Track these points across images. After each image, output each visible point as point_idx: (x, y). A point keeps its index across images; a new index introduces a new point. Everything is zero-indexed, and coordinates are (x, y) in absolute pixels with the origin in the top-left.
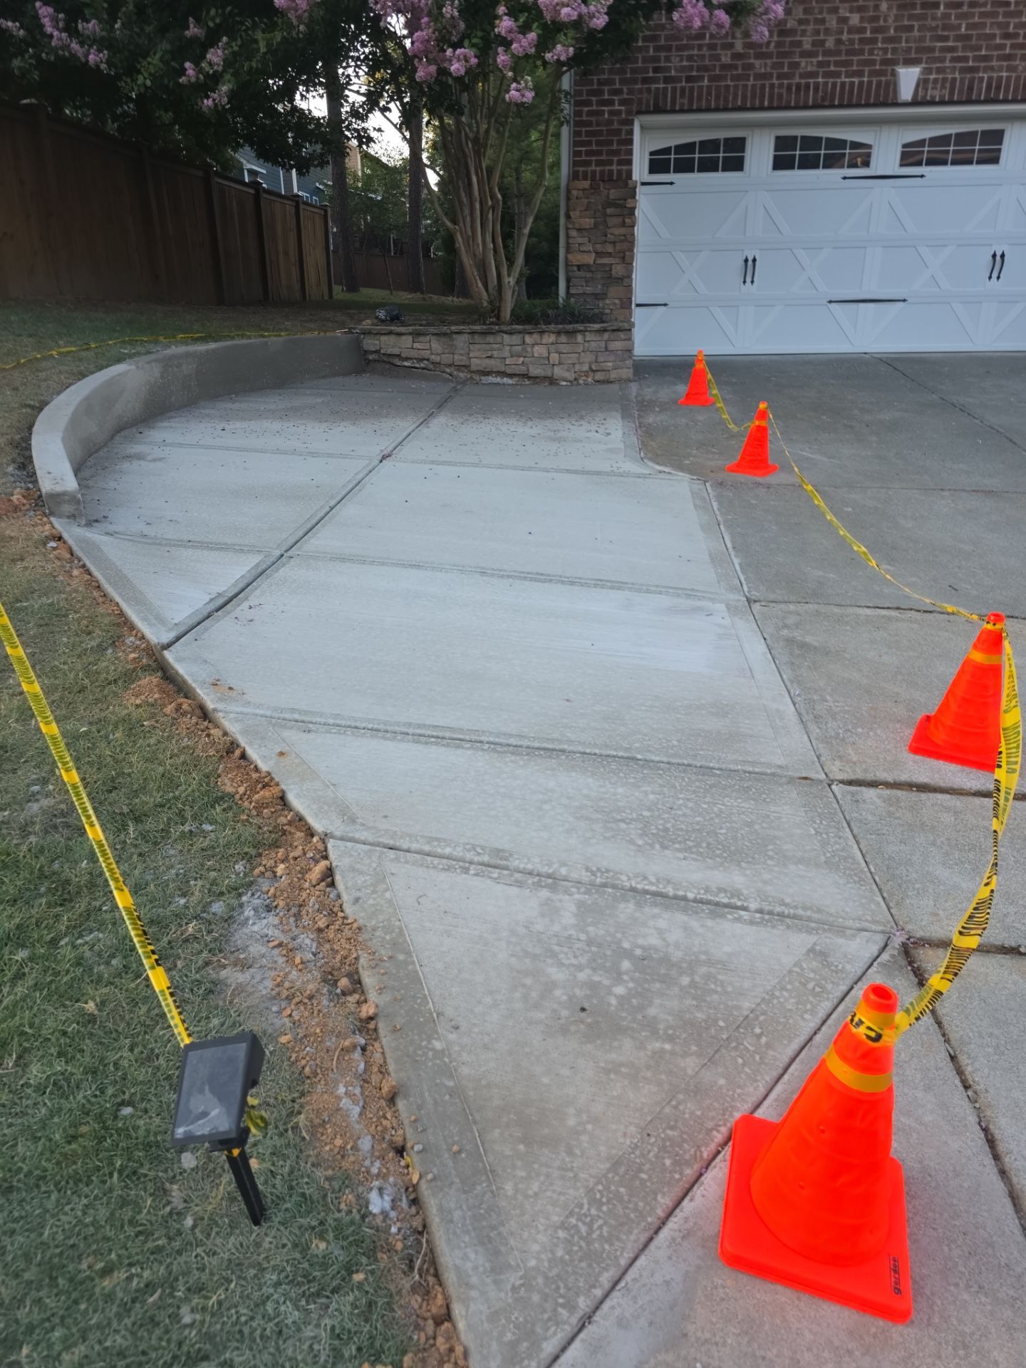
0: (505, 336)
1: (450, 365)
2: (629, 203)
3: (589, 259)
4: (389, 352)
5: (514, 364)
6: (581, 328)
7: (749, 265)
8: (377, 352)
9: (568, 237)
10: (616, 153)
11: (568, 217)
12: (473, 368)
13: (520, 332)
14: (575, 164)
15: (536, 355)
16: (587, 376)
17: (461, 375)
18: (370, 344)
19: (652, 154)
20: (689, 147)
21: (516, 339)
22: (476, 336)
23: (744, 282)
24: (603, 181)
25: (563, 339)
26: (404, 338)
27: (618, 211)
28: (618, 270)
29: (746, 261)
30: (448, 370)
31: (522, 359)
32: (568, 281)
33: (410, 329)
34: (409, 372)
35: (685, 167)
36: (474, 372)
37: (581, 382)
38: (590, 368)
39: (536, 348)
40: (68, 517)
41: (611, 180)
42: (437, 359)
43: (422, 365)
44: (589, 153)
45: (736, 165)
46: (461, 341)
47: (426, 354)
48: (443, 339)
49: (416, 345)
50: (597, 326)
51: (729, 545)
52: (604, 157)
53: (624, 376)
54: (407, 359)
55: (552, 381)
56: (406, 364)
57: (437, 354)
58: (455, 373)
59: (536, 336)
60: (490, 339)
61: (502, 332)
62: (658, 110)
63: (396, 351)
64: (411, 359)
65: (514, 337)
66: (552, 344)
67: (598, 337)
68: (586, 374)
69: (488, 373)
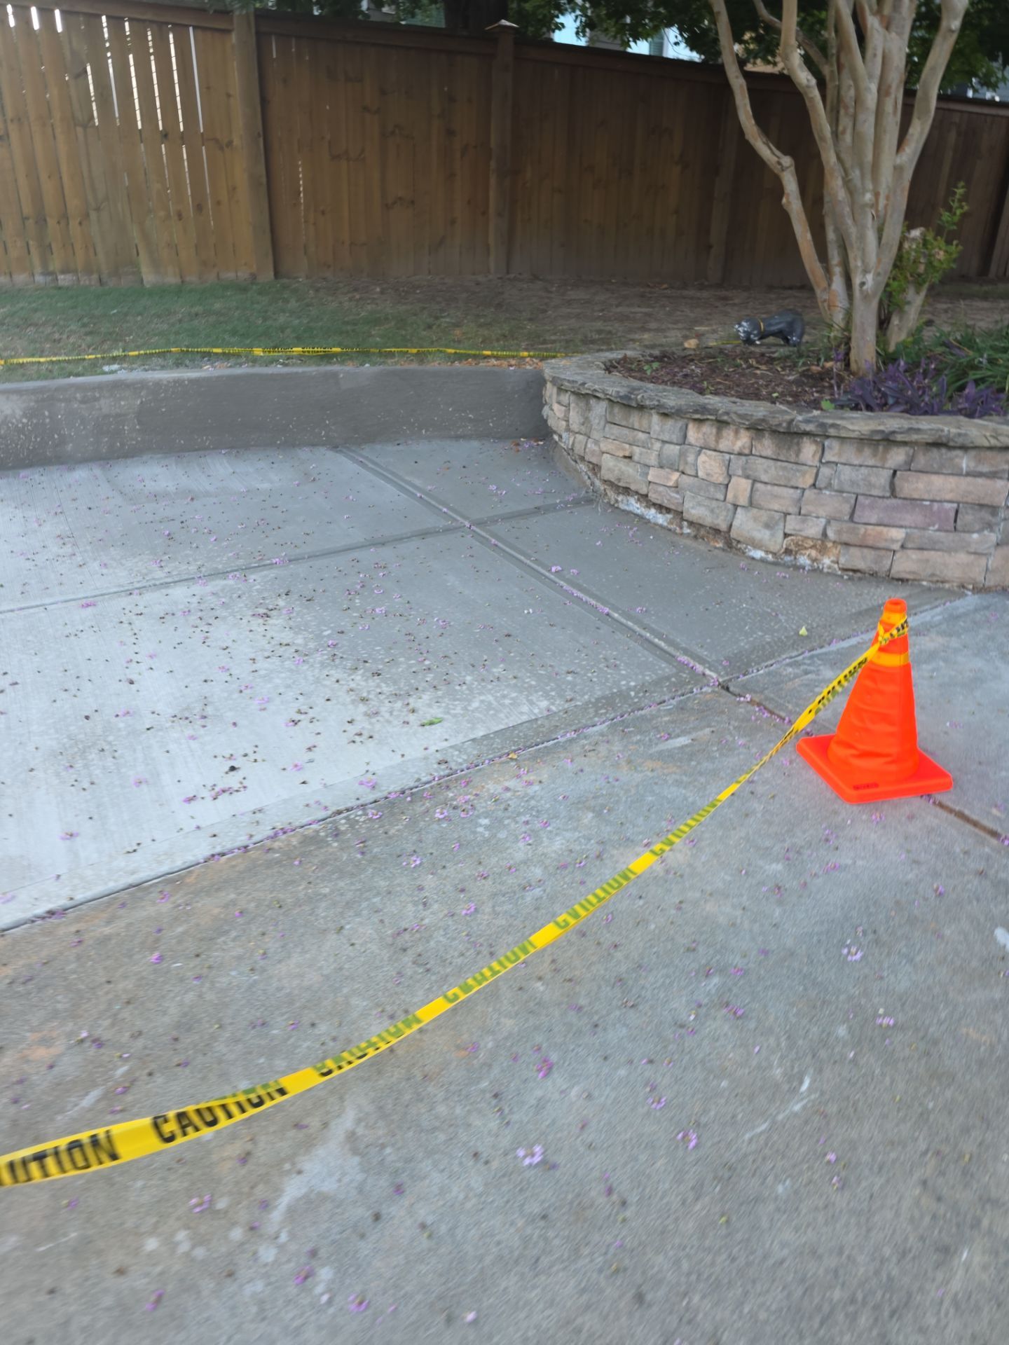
0: (655, 418)
1: (582, 460)
5: (663, 482)
12: (606, 474)
13: (680, 415)
15: (700, 474)
16: (821, 551)
17: (596, 481)
21: (672, 428)
22: (616, 409)
25: (767, 446)
30: (583, 468)
31: (675, 476)
36: (607, 482)
37: (804, 560)
39: (706, 457)
46: (597, 413)
48: (582, 405)
53: (954, 574)
55: (731, 544)
56: (556, 439)
57: (572, 432)
58: (590, 476)
59: (708, 431)
60: (634, 419)
65: (670, 423)
66: (740, 454)
67: (867, 457)
68: (822, 543)
69: (627, 491)
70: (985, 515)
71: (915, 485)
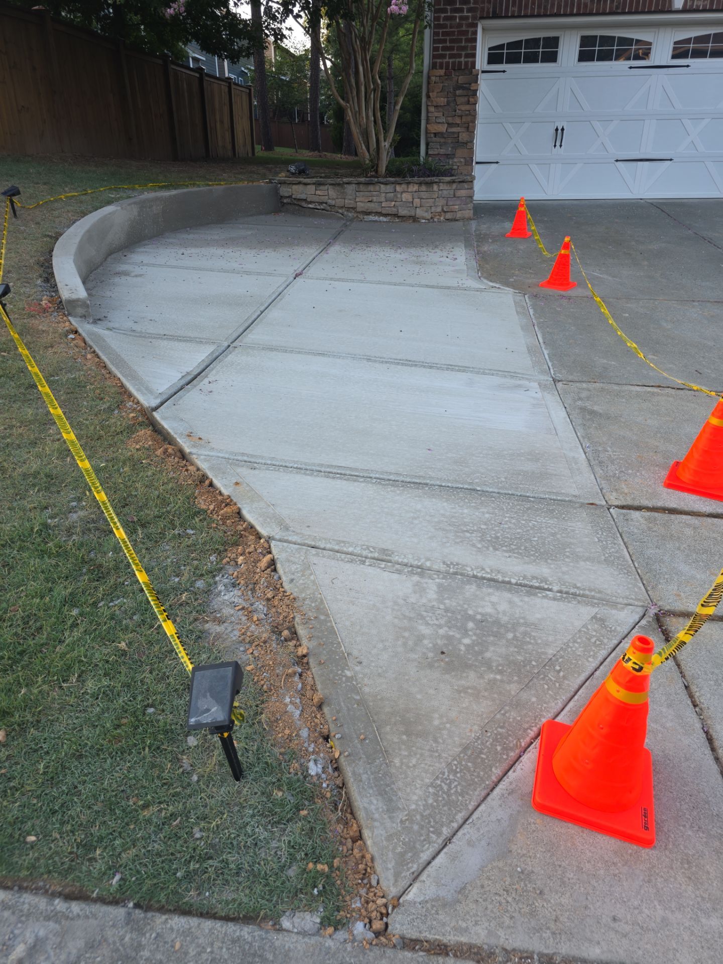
0: (382, 186)
1: (342, 207)
2: (473, 87)
3: (443, 128)
4: (298, 197)
5: (388, 206)
6: (437, 180)
7: (559, 133)
8: (290, 197)
9: (428, 112)
10: (464, 48)
11: (428, 97)
12: (359, 209)
13: (393, 183)
14: (434, 57)
15: (404, 200)
16: (440, 216)
17: (350, 214)
18: (284, 191)
19: (490, 49)
20: (517, 44)
21: (389, 188)
22: (361, 186)
23: (555, 146)
24: (454, 70)
25: (424, 188)
26: (309, 187)
27: (465, 92)
28: (464, 137)
29: (557, 130)
30: (340, 211)
31: (393, 203)
32: (427, 144)
33: (314, 180)
34: (313, 212)
35: (514, 59)
36: (359, 212)
37: (436, 220)
38: (443, 209)
39: (404, 195)
40: (81, 317)
41: (460, 69)
42: (332, 202)
43: (322, 207)
44: (444, 49)
45: (551, 58)
46: (350, 189)
47: (325, 199)
48: (337, 188)
49: (318, 192)
50: (448, 179)
51: (541, 341)
52: (455, 52)
53: (467, 216)
54: (311, 202)
55: (415, 219)
56: (310, 206)
57: (333, 199)
58: (346, 213)
59: (404, 186)
60: (371, 188)
61: (380, 183)
62: (496, 16)
63: (303, 196)
64: (314, 202)
65: (388, 187)
66: (416, 192)
67: (449, 187)
68: (440, 214)
69: (369, 213)
71: (459, 193)
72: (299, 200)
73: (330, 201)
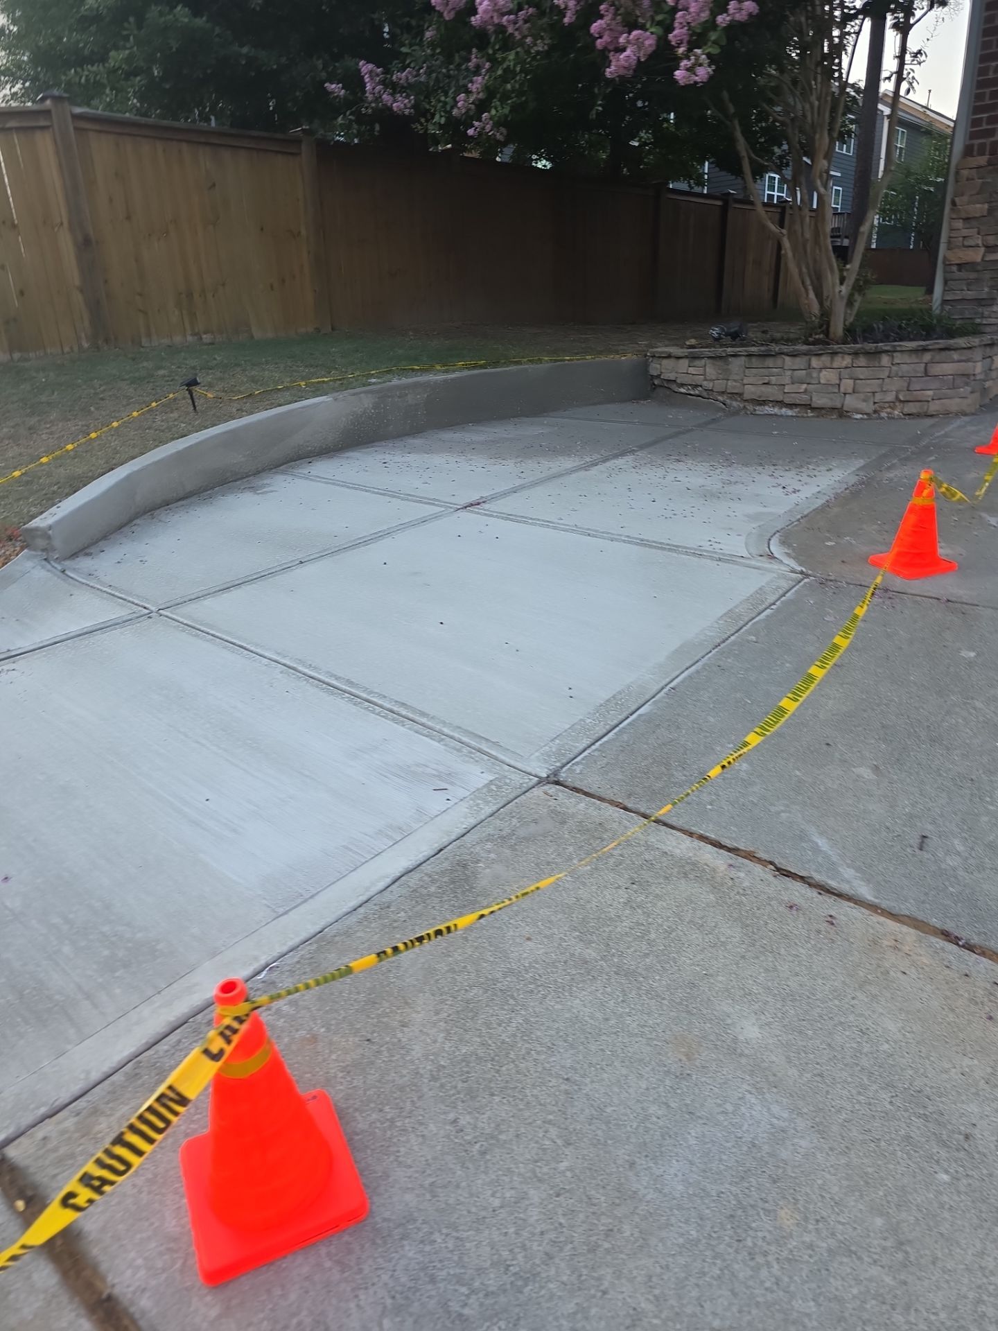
0: (787, 358)
1: (723, 393)
4: (668, 377)
5: (795, 391)
6: (888, 348)
8: (658, 377)
9: (952, 229)
11: (954, 203)
12: (746, 396)
13: (805, 354)
14: (973, 136)
15: (822, 381)
16: (893, 408)
17: (735, 404)
18: (655, 367)
21: (800, 362)
22: (754, 359)
25: (862, 361)
26: (681, 361)
30: (720, 398)
31: (804, 386)
33: (688, 351)
34: (686, 400)
36: (747, 401)
37: (883, 415)
38: (897, 398)
39: (824, 372)
42: (709, 385)
43: (697, 392)
46: (736, 364)
47: (700, 380)
48: (719, 363)
49: (691, 370)
50: (913, 345)
53: (954, 409)
54: (682, 385)
55: (841, 413)
56: (682, 390)
57: (711, 380)
58: (728, 401)
59: (825, 359)
60: (770, 362)
61: (782, 354)
63: (672, 376)
64: (687, 385)
65: (798, 360)
66: (846, 368)
67: (914, 359)
69: (763, 403)
70: (965, 379)
71: (937, 369)
72: (669, 381)
73: (705, 383)
